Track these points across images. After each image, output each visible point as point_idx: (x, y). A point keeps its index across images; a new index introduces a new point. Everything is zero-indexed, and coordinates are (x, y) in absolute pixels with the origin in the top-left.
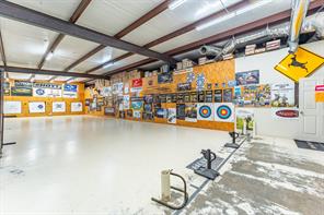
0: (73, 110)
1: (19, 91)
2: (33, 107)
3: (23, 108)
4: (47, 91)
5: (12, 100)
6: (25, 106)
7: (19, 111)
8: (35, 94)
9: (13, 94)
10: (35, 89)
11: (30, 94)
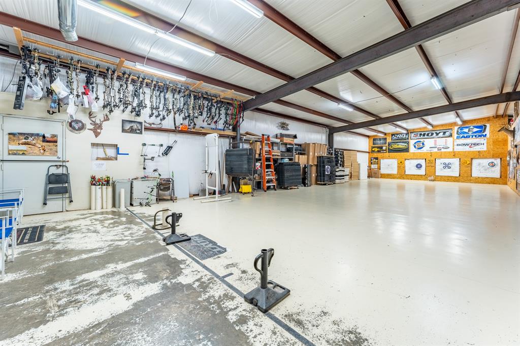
0: (476, 173)
1: (395, 146)
2: (410, 167)
3: (399, 167)
4: (429, 143)
5: (389, 158)
6: (401, 166)
7: (395, 171)
8: (412, 149)
9: (390, 151)
10: (412, 142)
11: (406, 150)
